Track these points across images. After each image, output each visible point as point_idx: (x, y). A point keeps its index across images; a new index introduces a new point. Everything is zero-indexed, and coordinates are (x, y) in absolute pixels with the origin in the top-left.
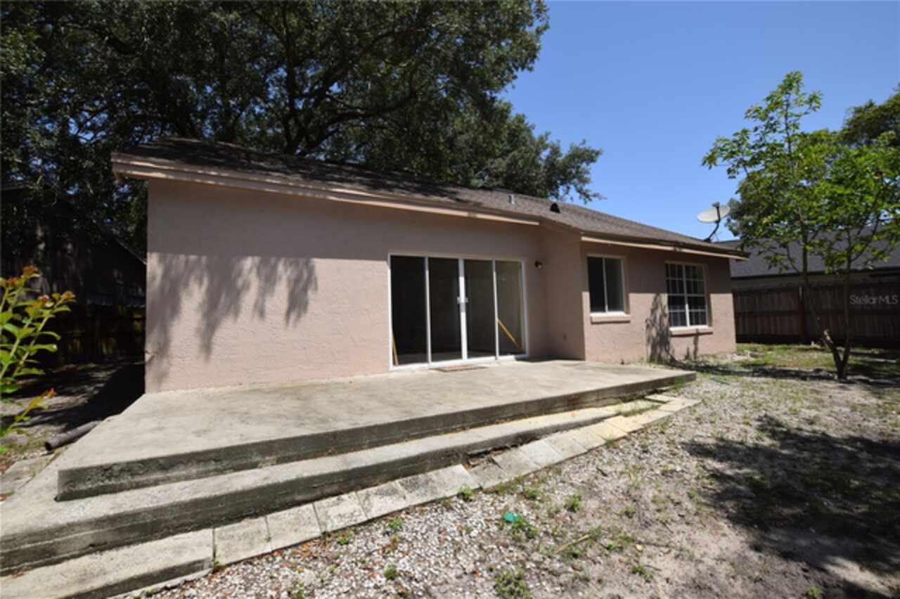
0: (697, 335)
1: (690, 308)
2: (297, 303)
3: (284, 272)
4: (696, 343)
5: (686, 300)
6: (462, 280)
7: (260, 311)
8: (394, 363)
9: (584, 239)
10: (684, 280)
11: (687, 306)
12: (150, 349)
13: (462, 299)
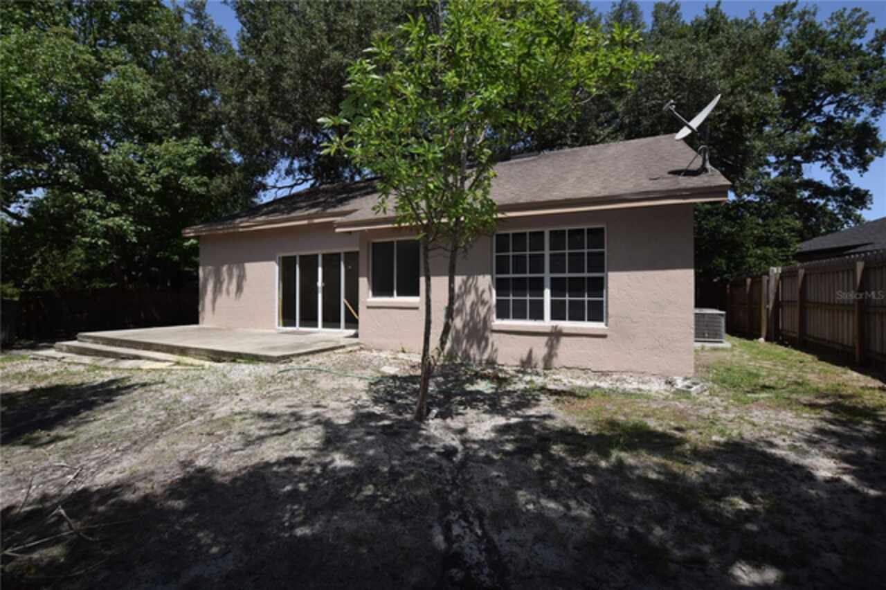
0: (556, 335)
1: (552, 295)
2: (239, 288)
3: (235, 272)
4: (552, 347)
5: (547, 282)
6: (320, 270)
7: (228, 293)
8: (279, 325)
9: (338, 230)
10: (547, 252)
11: (547, 292)
12: (200, 309)
13: (320, 284)
